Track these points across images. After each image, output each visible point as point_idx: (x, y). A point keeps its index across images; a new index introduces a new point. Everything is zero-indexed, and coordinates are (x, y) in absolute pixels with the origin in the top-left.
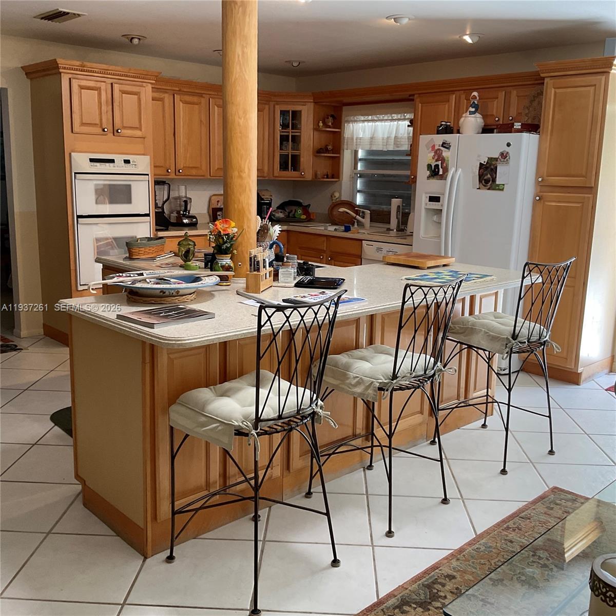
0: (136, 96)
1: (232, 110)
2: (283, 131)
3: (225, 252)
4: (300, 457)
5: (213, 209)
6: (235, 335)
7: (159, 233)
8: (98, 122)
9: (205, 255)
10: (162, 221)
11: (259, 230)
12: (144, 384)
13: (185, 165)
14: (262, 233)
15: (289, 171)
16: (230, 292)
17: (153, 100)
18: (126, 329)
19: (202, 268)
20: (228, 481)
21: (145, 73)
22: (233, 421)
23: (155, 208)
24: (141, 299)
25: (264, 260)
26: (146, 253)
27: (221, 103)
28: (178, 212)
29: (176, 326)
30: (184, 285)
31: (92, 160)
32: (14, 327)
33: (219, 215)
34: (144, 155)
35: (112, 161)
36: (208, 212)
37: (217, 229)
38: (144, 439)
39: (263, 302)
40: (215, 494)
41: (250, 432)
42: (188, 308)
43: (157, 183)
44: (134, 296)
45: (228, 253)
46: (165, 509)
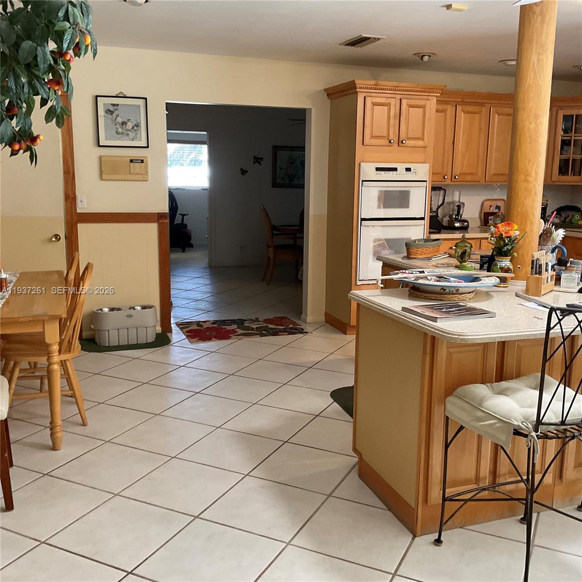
0: (422, 109)
1: (522, 116)
2: (564, 135)
3: (505, 254)
4: (574, 468)
5: (484, 213)
6: (518, 336)
7: (432, 235)
8: (385, 134)
9: (481, 257)
10: (436, 225)
11: (542, 233)
12: (423, 373)
13: (461, 172)
14: (545, 237)
15: (568, 175)
16: (508, 293)
17: (436, 112)
18: (410, 321)
19: (477, 269)
20: (497, 479)
21: (432, 88)
22: (512, 420)
23: (430, 212)
24: (422, 295)
25: (547, 264)
26: (423, 253)
27: (512, 112)
28: (451, 216)
29: (458, 321)
30: (464, 284)
31: (378, 169)
32: (301, 313)
33: (491, 219)
34: (424, 163)
35: (395, 169)
36: (480, 217)
37: (499, 231)
38: (420, 425)
39: (545, 305)
40: (485, 489)
41: (529, 433)
42: (468, 306)
43: (434, 189)
44: (416, 291)
45: (508, 255)
46: (436, 494)
